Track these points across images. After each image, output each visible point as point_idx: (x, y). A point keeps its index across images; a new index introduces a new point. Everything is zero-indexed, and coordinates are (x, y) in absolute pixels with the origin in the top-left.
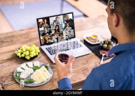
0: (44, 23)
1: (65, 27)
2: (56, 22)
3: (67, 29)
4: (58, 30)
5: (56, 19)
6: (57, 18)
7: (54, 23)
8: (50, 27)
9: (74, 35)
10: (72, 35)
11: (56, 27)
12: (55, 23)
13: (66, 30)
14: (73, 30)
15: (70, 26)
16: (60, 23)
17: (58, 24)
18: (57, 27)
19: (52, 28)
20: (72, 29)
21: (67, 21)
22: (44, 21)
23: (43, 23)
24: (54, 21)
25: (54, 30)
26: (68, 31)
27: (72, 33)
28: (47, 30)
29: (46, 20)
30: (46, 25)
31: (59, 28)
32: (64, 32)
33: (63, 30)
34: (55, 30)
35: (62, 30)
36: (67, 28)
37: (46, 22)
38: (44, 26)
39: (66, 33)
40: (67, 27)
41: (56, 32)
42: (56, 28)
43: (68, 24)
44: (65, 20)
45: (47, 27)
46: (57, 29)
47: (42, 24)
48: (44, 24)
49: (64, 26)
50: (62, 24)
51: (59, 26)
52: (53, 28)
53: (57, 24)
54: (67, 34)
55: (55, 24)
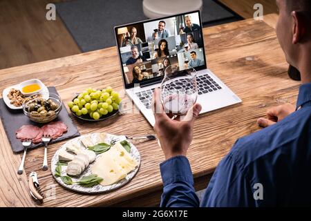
0: (132, 36)
1: (182, 44)
2: (159, 33)
3: (187, 48)
4: (166, 51)
5: (160, 26)
6: (163, 24)
7: (154, 35)
8: (146, 45)
9: (203, 60)
10: (199, 61)
11: (160, 45)
12: (157, 35)
13: (184, 49)
14: (200, 50)
15: (194, 41)
16: (170, 36)
17: (165, 38)
18: (163, 43)
19: (149, 47)
20: (199, 47)
21: (187, 30)
22: (130, 31)
23: (129, 35)
24: (156, 30)
25: (156, 50)
26: (188, 53)
27: (199, 57)
28: (139, 51)
29: (135, 30)
30: (137, 40)
31: (166, 45)
32: (180, 56)
33: (178, 50)
34: (158, 50)
35: (174, 50)
36: (186, 45)
37: (135, 34)
38: (132, 42)
39: (185, 56)
40: (186, 42)
41: (160, 55)
42: (159, 47)
43: (188, 36)
44: (182, 28)
45: (138, 46)
46: (162, 47)
47: (127, 38)
48: (131, 38)
49: (178, 40)
50: (174, 38)
51: (167, 43)
52: (152, 46)
53: (163, 37)
54: (187, 60)
55: (157, 37)
